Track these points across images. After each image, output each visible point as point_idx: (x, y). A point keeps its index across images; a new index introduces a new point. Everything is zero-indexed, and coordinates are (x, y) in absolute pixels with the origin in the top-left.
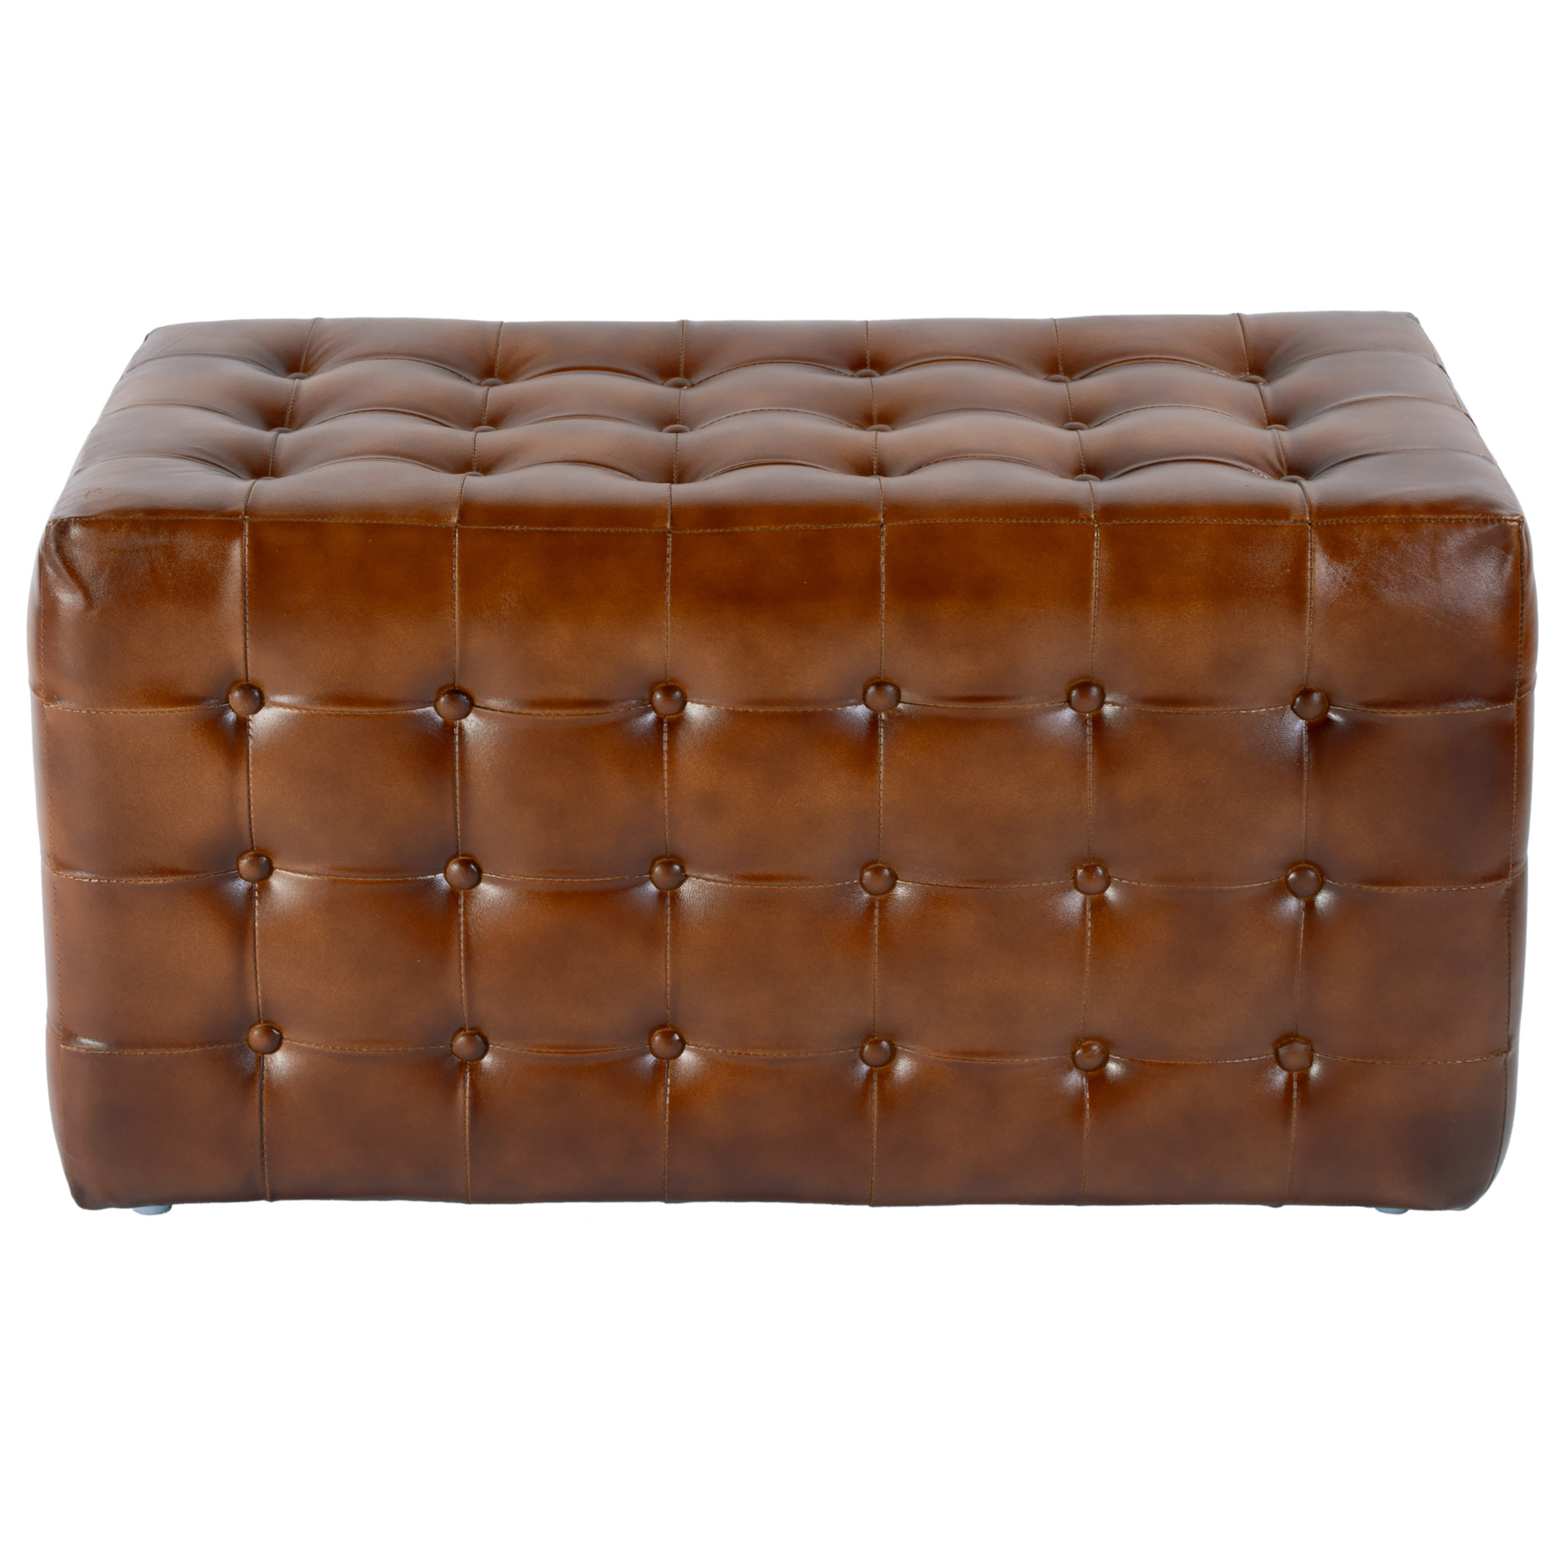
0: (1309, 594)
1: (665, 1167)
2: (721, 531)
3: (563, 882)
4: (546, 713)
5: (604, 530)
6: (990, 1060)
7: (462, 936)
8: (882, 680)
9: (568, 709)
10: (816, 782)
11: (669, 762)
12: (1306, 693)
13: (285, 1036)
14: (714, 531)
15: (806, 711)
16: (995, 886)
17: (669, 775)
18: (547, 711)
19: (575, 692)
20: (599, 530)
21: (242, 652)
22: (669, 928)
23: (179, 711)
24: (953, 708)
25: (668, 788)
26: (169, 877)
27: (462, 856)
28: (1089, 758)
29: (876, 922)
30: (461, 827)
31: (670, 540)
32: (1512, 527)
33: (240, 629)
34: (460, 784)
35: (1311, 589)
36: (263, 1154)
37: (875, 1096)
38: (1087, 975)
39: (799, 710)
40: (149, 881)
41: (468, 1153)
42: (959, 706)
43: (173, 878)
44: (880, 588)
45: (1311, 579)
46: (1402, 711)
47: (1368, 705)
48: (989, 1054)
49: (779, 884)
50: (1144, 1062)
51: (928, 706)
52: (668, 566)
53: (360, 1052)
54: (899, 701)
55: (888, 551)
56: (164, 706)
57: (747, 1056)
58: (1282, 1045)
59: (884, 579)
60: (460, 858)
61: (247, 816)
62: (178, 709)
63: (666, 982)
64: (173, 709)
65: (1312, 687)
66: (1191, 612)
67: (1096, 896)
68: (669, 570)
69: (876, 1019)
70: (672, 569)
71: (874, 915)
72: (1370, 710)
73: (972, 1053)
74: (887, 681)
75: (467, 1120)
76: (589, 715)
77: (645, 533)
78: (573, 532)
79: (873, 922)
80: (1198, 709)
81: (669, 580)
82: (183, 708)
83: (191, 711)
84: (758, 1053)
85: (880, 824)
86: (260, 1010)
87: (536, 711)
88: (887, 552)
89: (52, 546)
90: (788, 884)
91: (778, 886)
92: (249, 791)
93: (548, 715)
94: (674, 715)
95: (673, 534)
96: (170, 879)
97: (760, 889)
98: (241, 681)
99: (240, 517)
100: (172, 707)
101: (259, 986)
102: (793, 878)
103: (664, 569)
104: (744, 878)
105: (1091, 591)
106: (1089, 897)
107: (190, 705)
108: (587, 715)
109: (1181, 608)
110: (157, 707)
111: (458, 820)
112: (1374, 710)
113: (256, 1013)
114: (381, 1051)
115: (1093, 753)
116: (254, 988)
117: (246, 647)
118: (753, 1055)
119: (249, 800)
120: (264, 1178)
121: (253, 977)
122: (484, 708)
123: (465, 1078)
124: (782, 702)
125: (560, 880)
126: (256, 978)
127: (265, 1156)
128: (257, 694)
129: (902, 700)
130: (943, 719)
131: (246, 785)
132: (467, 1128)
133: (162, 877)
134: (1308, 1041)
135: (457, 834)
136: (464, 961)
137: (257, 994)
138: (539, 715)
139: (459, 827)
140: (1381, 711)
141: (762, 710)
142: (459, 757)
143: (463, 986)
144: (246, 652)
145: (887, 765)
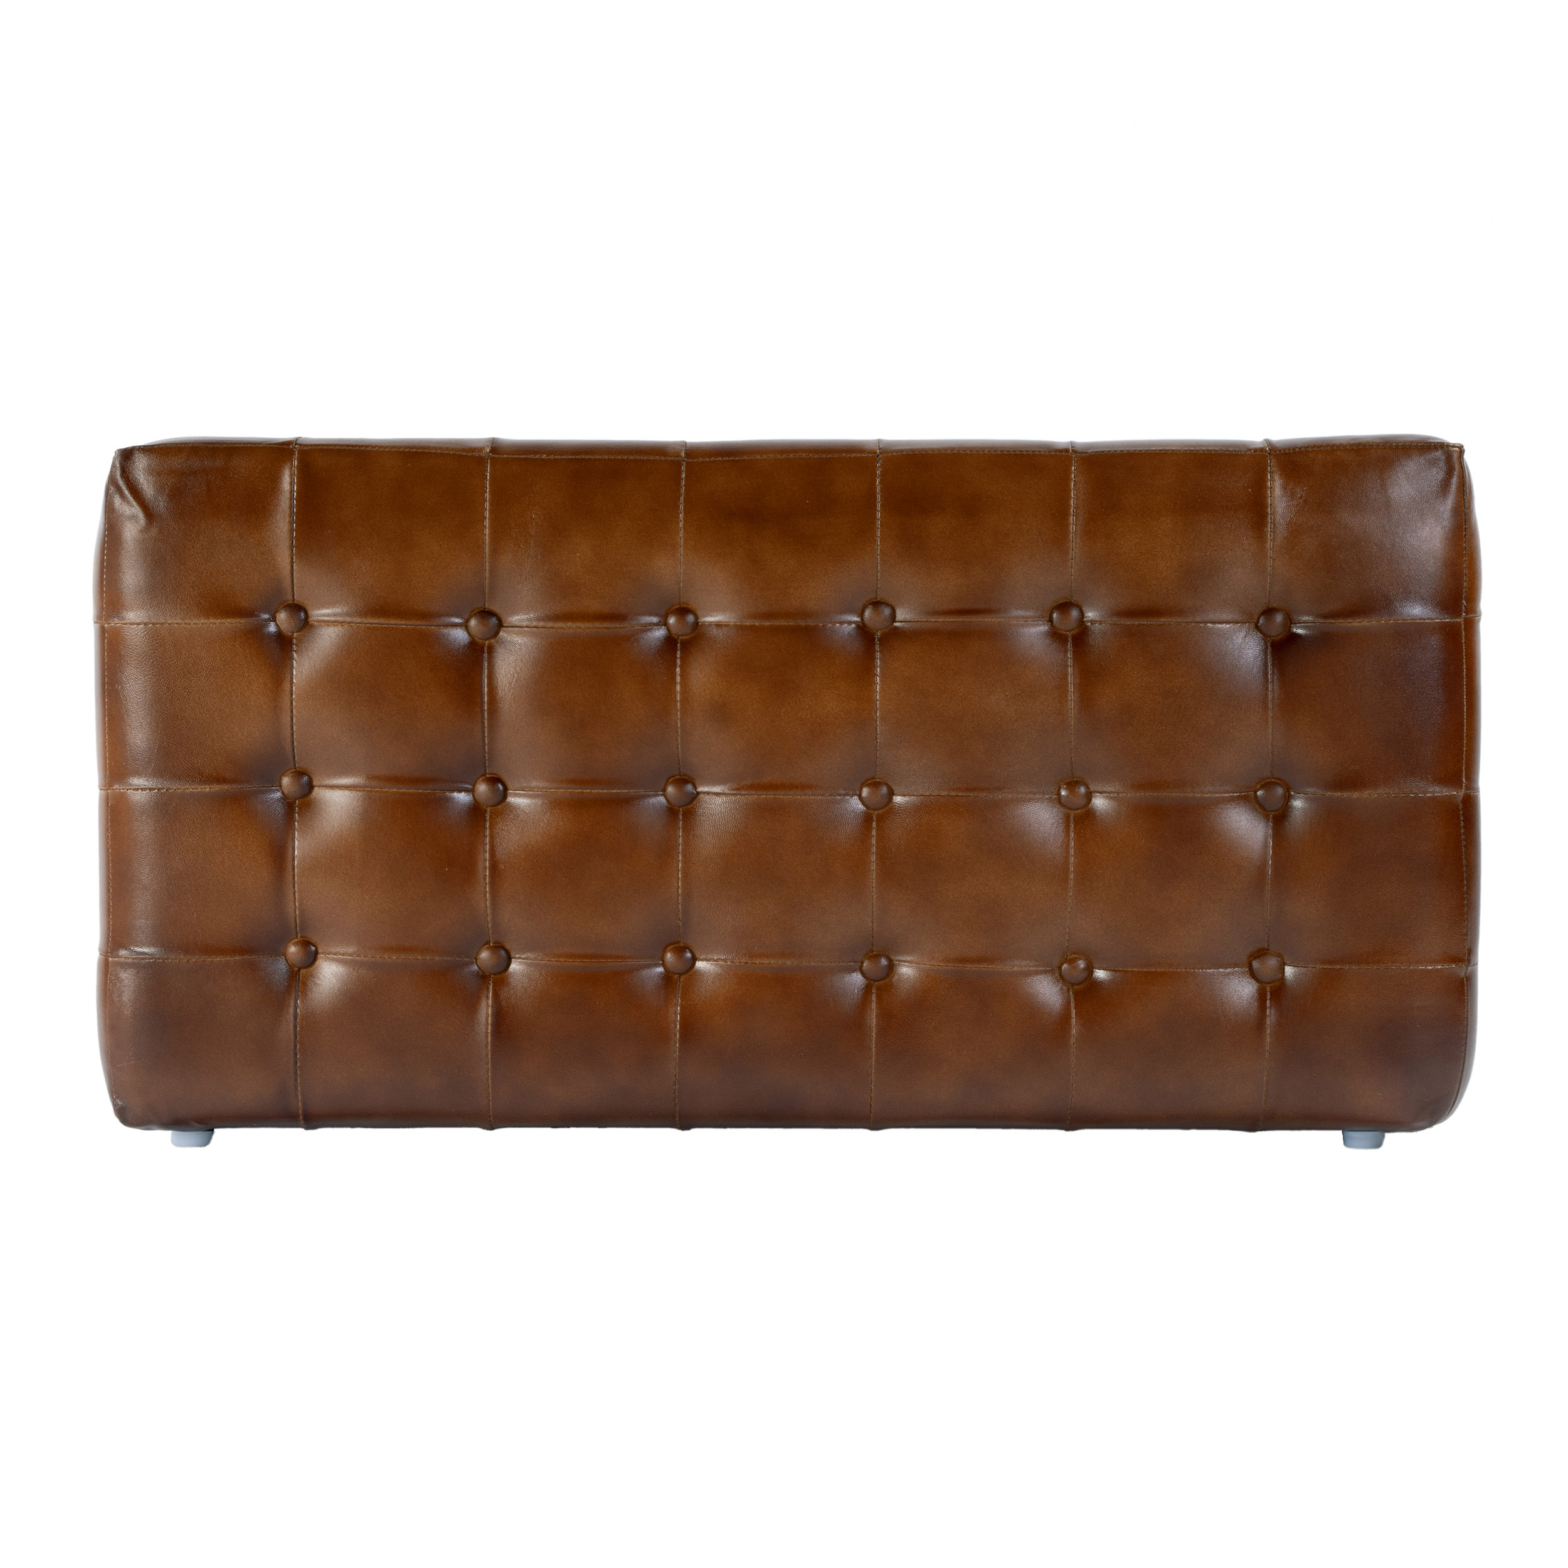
0: (1269, 510)
1: (675, 1075)
2: (731, 459)
3: (582, 793)
4: (568, 626)
5: (623, 458)
6: (981, 966)
7: (488, 846)
8: (878, 600)
9: (588, 622)
10: (817, 691)
11: (681, 675)
12: (1269, 612)
13: (320, 951)
14: (724, 459)
15: (808, 625)
16: (984, 794)
17: (681, 688)
18: (569, 624)
19: (594, 605)
20: (619, 457)
21: (289, 568)
22: (681, 839)
23: (230, 623)
24: (943, 621)
25: (681, 700)
26: (215, 785)
27: (489, 774)
28: (1070, 670)
29: (874, 833)
30: (488, 742)
31: (683, 468)
32: (1454, 451)
33: (287, 543)
34: (488, 699)
35: (1271, 505)
36: (296, 1063)
37: (874, 1006)
38: (1072, 882)
39: (803, 623)
40: (196, 789)
41: (490, 1061)
42: (949, 620)
43: (219, 786)
44: (876, 506)
45: (1271, 496)
46: (1358, 621)
47: (1325, 617)
48: (980, 960)
49: (783, 793)
50: (1126, 971)
51: (921, 621)
52: (682, 487)
53: (390, 960)
54: (894, 621)
55: (883, 474)
56: (215, 617)
57: (753, 965)
58: (1255, 958)
59: (879, 497)
60: (488, 776)
61: (289, 728)
62: (228, 621)
63: (678, 891)
64: (223, 621)
65: (1275, 605)
66: (1162, 527)
67: (1079, 811)
68: (683, 491)
69: (875, 929)
70: (685, 490)
71: (872, 827)
72: (1328, 621)
73: (964, 960)
74: (883, 601)
75: (490, 1028)
76: (608, 628)
77: (661, 460)
78: (596, 459)
79: (871, 832)
80: (1170, 620)
81: (682, 498)
82: (233, 621)
83: (240, 623)
84: (764, 962)
85: (877, 734)
86: (298, 921)
87: (560, 625)
88: (882, 476)
89: (118, 473)
90: (792, 793)
91: (782, 795)
92: (292, 703)
93: (570, 628)
94: (686, 635)
95: (687, 462)
96: (216, 788)
97: (766, 798)
98: (288, 600)
99: (291, 447)
100: (222, 618)
101: (296, 896)
102: (796, 787)
103: (678, 490)
104: (752, 787)
105: (1070, 508)
106: (1072, 813)
107: (239, 617)
108: (606, 628)
109: (1152, 524)
110: (209, 619)
111: (486, 735)
112: (1333, 621)
113: (293, 926)
114: (409, 959)
115: (1074, 665)
116: (292, 898)
117: (292, 562)
118: (759, 963)
119: (292, 712)
120: (296, 1088)
121: (291, 886)
122: (511, 627)
123: (488, 989)
124: (788, 615)
125: (580, 790)
126: (294, 887)
127: (298, 1065)
128: (302, 614)
129: (897, 619)
130: (934, 633)
131: (289, 695)
132: (489, 1035)
133: (209, 785)
134: (1279, 955)
135: (485, 748)
136: (489, 870)
137: (295, 904)
138: (561, 628)
139: (486, 741)
140: (1339, 621)
141: (767, 624)
142: (488, 673)
143: (488, 895)
144: (292, 567)
145: (883, 676)
